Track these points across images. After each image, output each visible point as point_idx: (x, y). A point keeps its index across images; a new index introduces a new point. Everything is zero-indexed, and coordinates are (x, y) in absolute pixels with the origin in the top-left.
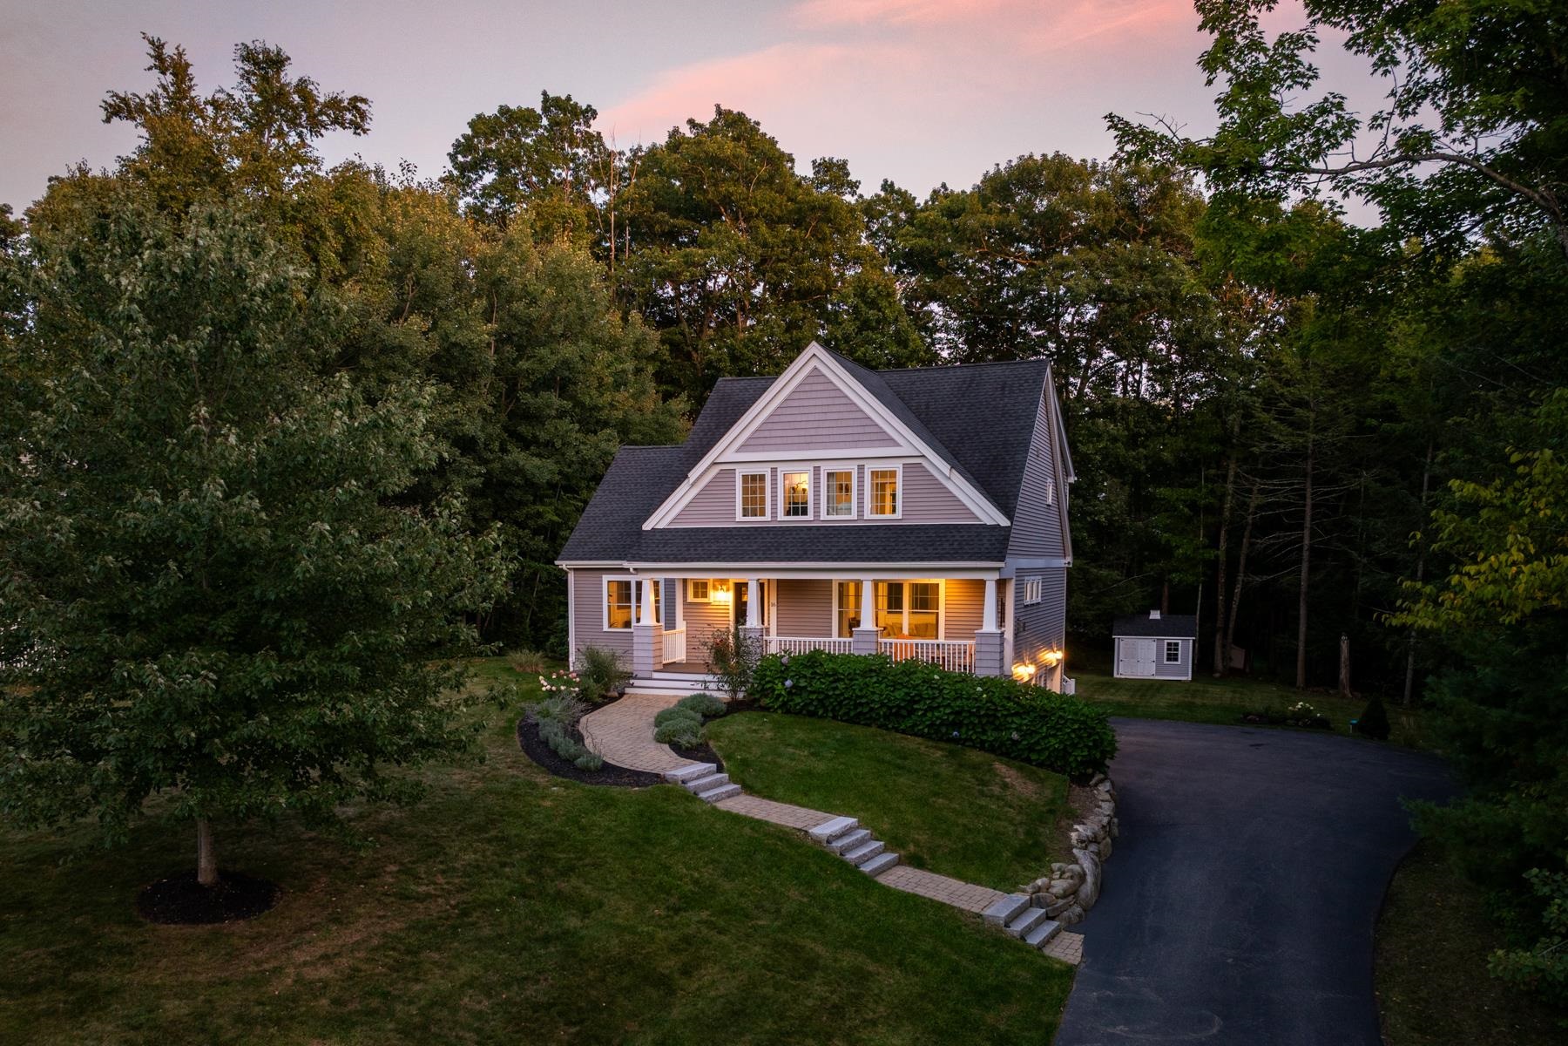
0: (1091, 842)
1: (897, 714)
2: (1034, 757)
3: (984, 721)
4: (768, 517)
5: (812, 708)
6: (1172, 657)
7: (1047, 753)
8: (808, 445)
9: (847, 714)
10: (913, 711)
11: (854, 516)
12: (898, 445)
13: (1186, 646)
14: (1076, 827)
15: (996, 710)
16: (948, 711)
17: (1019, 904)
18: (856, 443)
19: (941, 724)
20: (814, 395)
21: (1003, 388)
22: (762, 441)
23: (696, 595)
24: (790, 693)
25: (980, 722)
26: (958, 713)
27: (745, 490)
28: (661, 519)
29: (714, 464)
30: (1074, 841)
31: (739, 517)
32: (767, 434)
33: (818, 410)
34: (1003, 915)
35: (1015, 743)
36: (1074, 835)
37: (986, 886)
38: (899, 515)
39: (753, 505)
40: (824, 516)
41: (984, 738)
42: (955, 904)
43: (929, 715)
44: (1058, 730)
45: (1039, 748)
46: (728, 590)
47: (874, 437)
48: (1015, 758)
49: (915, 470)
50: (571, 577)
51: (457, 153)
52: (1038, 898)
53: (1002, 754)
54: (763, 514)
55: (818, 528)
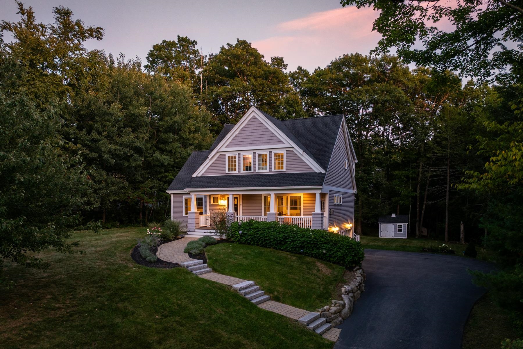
0: (350, 292)
1: (280, 243)
2: (332, 259)
3: (313, 246)
4: (237, 172)
5: (249, 241)
6: (400, 230)
7: (336, 258)
8: (251, 144)
9: (261, 243)
10: (286, 242)
11: (268, 170)
12: (284, 143)
13: (404, 226)
14: (345, 286)
15: (317, 241)
16: (299, 242)
17: (314, 316)
18: (268, 143)
19: (296, 247)
20: (253, 126)
21: (326, 125)
22: (235, 143)
23: (214, 202)
24: (241, 236)
25: (311, 246)
26: (303, 243)
27: (229, 162)
28: (199, 173)
29: (218, 152)
30: (343, 292)
31: (227, 172)
32: (236, 141)
33: (255, 131)
34: (306, 321)
35: (324, 254)
36: (343, 289)
37: (303, 309)
38: (284, 170)
39: (232, 167)
40: (257, 171)
41: (313, 252)
42: (287, 316)
43: (292, 243)
44: (341, 249)
45: (333, 256)
46: (225, 200)
47: (275, 141)
48: (324, 260)
49: (290, 153)
50: (172, 196)
51: (149, 57)
52: (324, 314)
53: (320, 259)
54: (235, 170)
55: (255, 175)
